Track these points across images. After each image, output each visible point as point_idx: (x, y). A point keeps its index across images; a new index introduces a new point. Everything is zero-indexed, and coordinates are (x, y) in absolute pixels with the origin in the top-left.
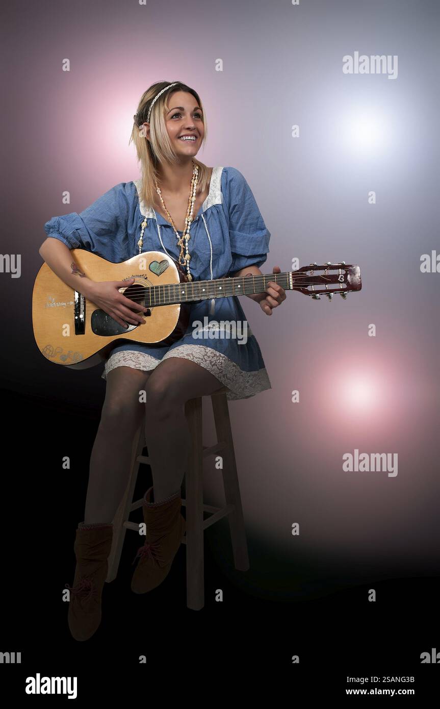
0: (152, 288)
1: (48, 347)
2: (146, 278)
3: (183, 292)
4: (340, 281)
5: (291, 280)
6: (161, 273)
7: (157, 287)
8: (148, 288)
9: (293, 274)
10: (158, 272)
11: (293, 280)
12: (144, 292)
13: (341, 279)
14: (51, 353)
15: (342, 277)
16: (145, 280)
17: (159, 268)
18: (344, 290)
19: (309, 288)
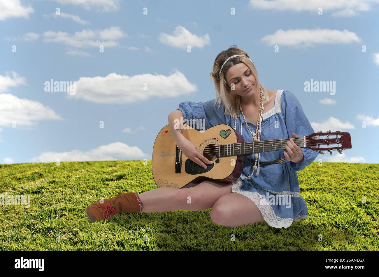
0: (221, 146)
1: (160, 180)
2: (218, 140)
3: (239, 149)
4: (337, 142)
5: (305, 142)
6: (226, 137)
7: (224, 146)
8: (219, 146)
9: (306, 138)
10: (225, 136)
11: (306, 141)
12: (216, 149)
13: (337, 141)
14: (161, 184)
15: (338, 140)
16: (217, 141)
17: (225, 134)
18: (340, 148)
19: (317, 147)
